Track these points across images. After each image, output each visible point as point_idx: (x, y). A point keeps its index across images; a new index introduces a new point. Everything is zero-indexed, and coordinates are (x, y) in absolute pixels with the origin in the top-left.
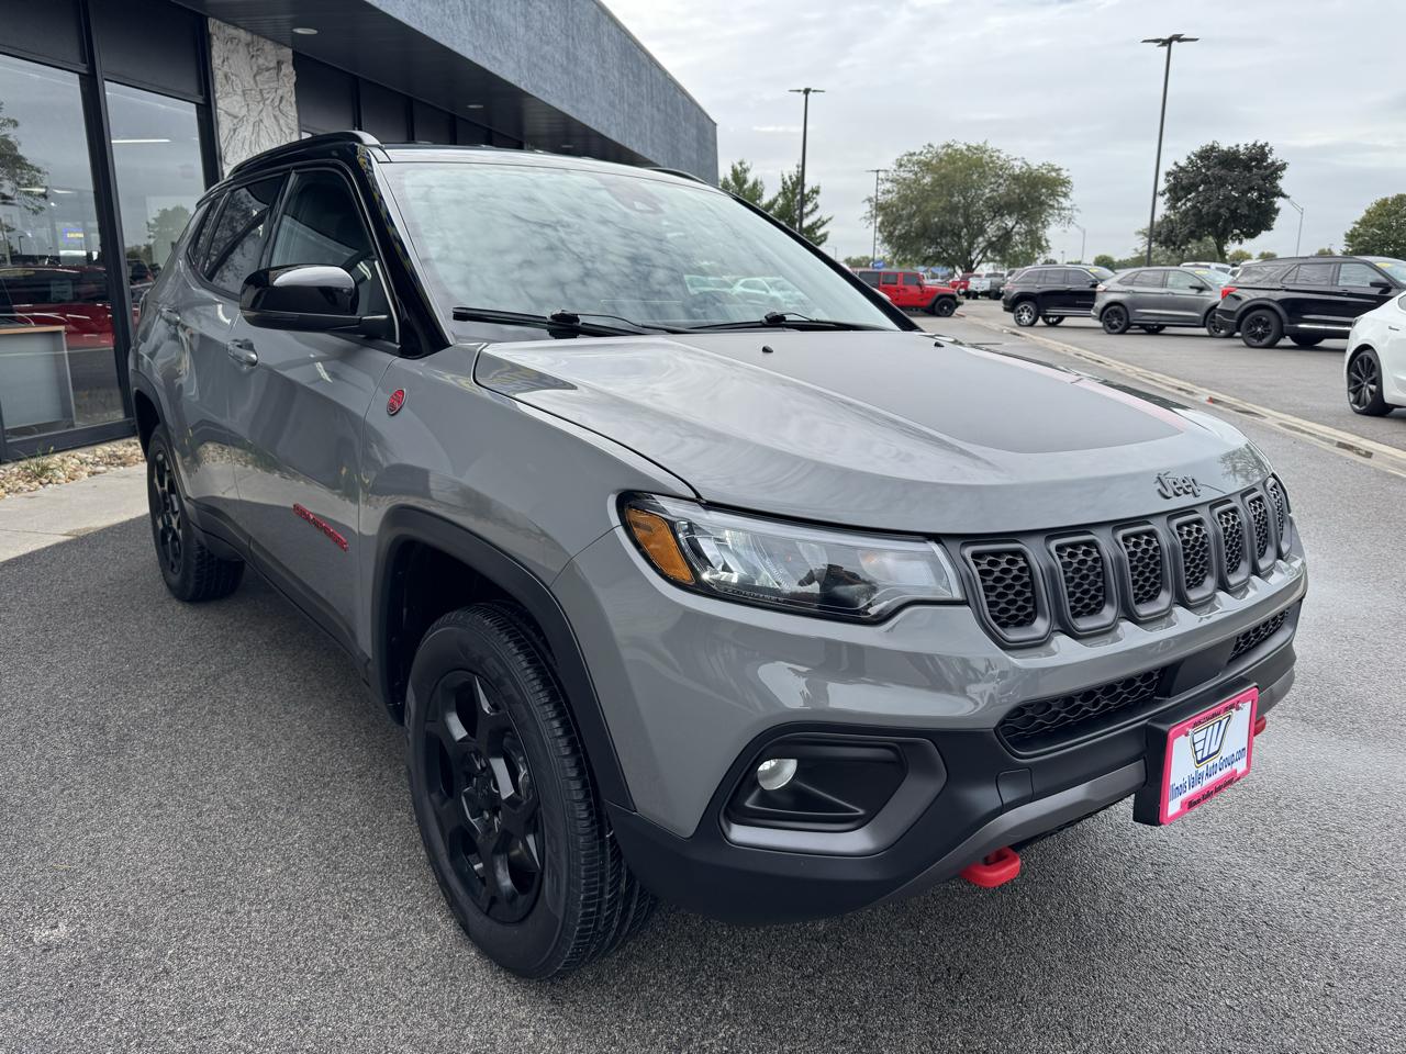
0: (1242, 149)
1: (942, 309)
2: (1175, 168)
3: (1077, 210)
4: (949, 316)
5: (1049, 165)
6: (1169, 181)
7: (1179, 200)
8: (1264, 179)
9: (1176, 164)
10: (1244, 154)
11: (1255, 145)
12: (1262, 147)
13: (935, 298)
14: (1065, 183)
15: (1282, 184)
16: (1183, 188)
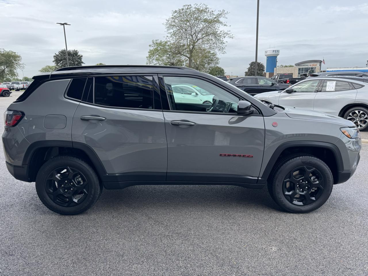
0: (71, 51)
1: (5, 95)
2: (55, 55)
3: (25, 65)
4: (8, 97)
5: (11, 51)
6: (55, 58)
7: (58, 63)
8: (79, 59)
9: (55, 54)
10: (72, 52)
11: (74, 50)
12: (76, 51)
13: (2, 91)
14: (19, 57)
15: (82, 60)
16: (59, 60)
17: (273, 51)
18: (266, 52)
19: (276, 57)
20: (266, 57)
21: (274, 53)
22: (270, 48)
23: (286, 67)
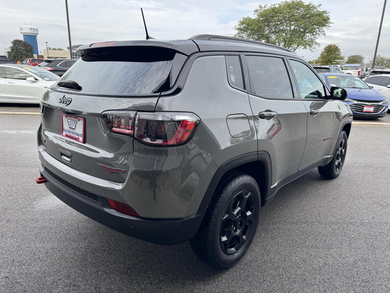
17: (31, 29)
18: (21, 29)
19: (36, 36)
20: (23, 35)
21: (32, 31)
22: (25, 25)
23: (55, 49)
